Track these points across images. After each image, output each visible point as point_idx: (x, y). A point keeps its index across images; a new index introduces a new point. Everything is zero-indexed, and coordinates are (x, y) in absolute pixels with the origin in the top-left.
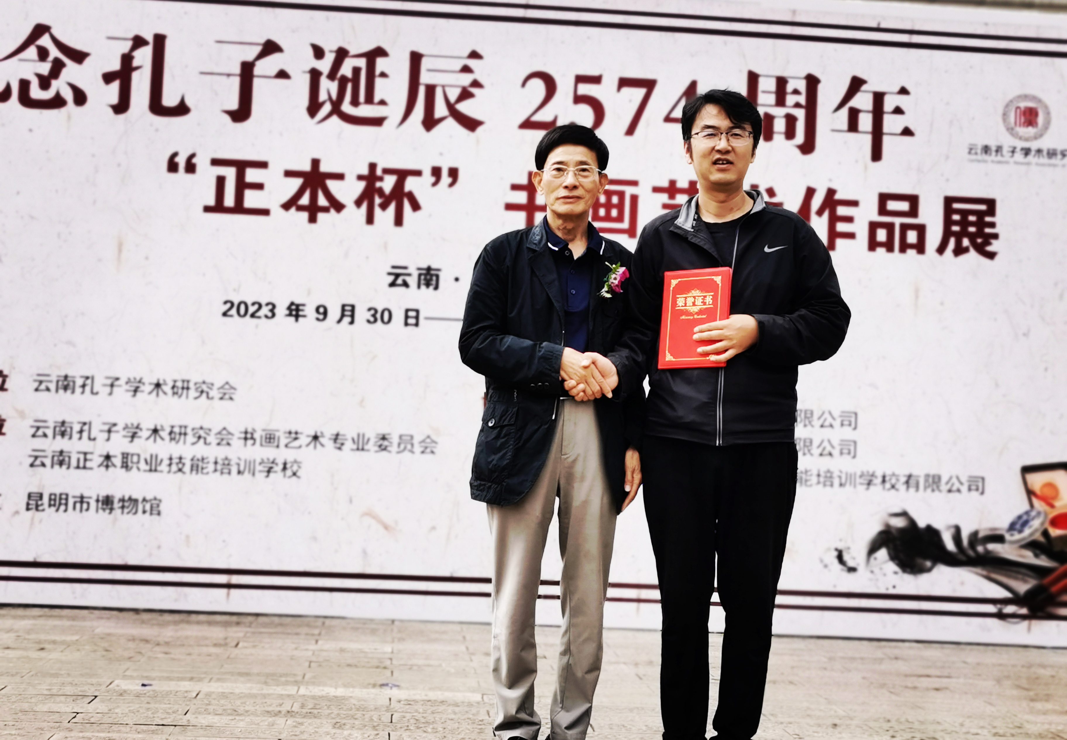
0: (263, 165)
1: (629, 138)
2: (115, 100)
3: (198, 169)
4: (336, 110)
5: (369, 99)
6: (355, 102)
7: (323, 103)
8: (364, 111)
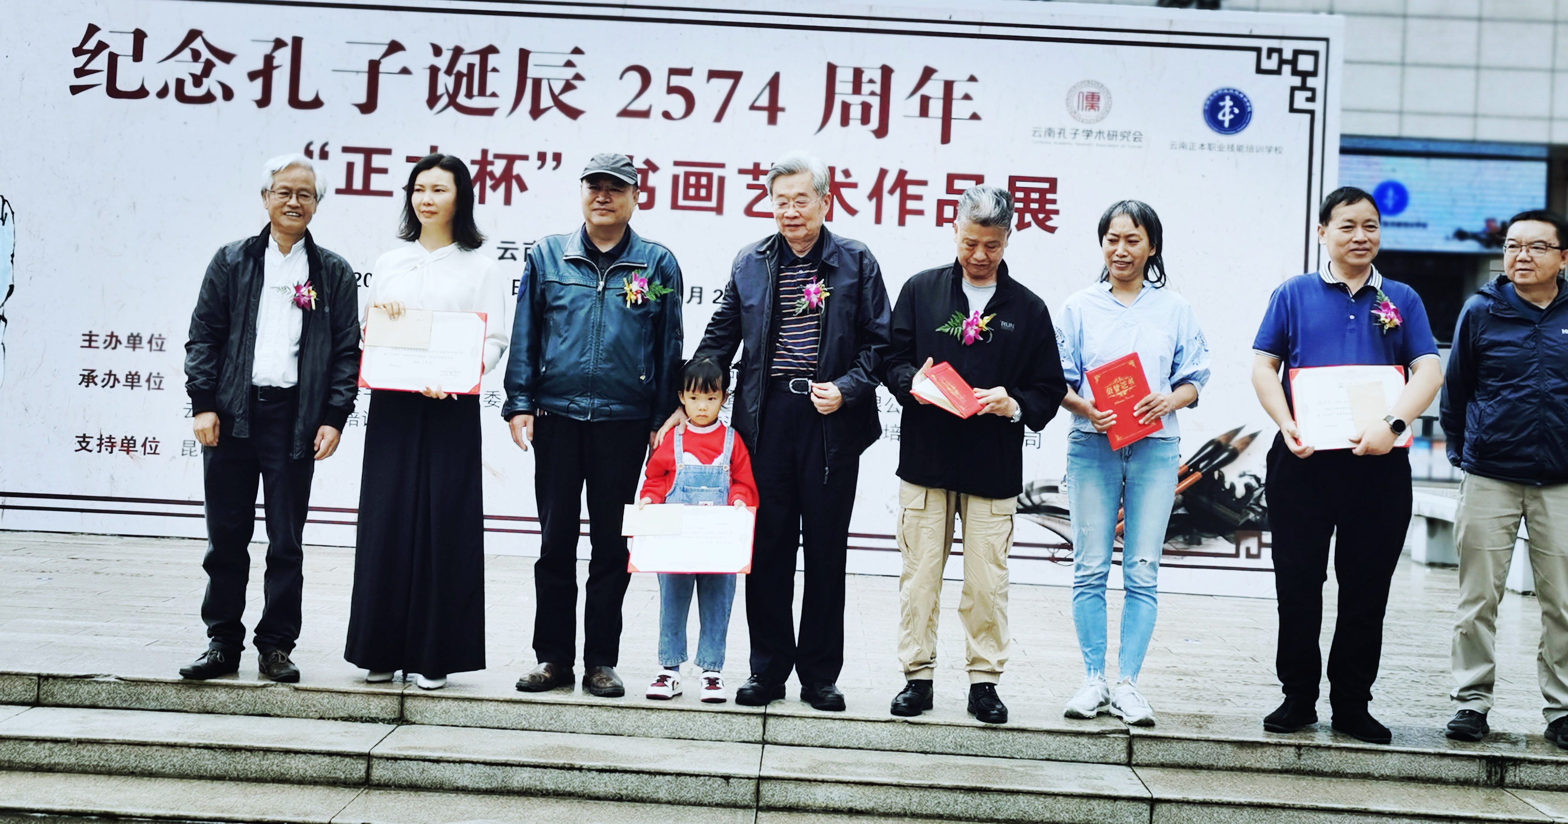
0: (387, 152)
1: (717, 124)
2: (259, 96)
3: (330, 155)
4: (452, 101)
5: (482, 92)
6: (469, 95)
7: (441, 96)
8: (478, 102)
